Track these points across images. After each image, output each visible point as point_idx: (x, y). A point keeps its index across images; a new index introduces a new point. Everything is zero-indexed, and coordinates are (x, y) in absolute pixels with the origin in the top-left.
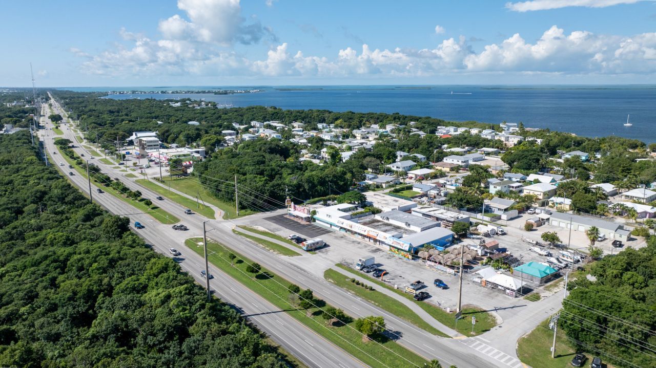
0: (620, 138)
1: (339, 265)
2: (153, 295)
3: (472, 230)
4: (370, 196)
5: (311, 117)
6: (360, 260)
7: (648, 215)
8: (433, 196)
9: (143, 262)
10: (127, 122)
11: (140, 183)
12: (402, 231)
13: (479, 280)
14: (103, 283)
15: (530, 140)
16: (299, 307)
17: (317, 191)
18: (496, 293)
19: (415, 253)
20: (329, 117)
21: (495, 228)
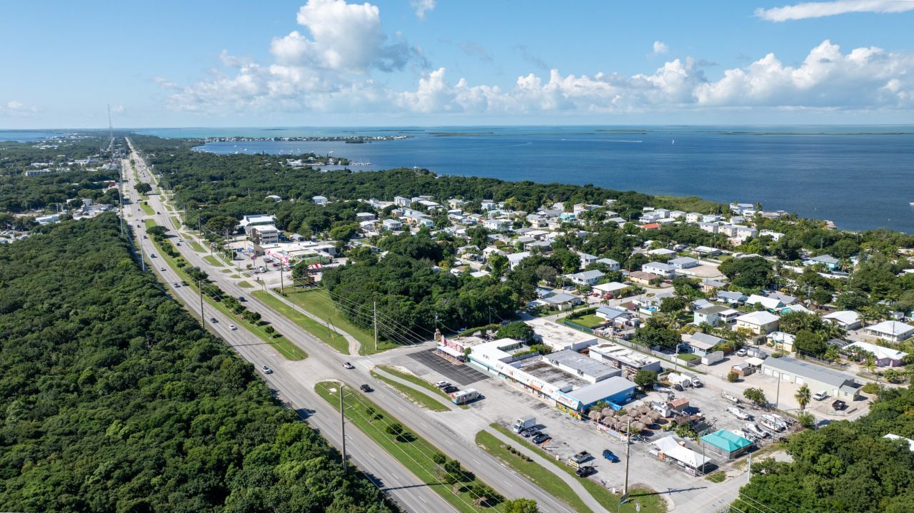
0: (892, 232)
1: (494, 425)
2: (286, 469)
3: (662, 380)
4: (539, 325)
5: (473, 191)
6: (519, 421)
7: (892, 362)
8: (620, 327)
9: (273, 425)
10: (235, 197)
11: (258, 298)
12: (574, 380)
13: (655, 453)
14: (232, 452)
15: (764, 234)
16: (444, 481)
17: (474, 317)
18: (675, 470)
19: (585, 411)
20: (498, 191)
21: (690, 379)
